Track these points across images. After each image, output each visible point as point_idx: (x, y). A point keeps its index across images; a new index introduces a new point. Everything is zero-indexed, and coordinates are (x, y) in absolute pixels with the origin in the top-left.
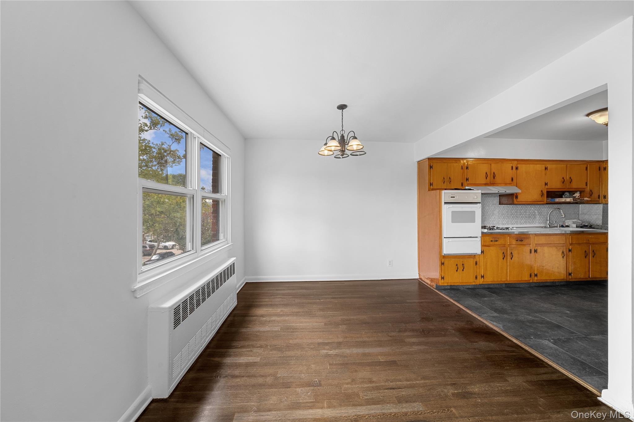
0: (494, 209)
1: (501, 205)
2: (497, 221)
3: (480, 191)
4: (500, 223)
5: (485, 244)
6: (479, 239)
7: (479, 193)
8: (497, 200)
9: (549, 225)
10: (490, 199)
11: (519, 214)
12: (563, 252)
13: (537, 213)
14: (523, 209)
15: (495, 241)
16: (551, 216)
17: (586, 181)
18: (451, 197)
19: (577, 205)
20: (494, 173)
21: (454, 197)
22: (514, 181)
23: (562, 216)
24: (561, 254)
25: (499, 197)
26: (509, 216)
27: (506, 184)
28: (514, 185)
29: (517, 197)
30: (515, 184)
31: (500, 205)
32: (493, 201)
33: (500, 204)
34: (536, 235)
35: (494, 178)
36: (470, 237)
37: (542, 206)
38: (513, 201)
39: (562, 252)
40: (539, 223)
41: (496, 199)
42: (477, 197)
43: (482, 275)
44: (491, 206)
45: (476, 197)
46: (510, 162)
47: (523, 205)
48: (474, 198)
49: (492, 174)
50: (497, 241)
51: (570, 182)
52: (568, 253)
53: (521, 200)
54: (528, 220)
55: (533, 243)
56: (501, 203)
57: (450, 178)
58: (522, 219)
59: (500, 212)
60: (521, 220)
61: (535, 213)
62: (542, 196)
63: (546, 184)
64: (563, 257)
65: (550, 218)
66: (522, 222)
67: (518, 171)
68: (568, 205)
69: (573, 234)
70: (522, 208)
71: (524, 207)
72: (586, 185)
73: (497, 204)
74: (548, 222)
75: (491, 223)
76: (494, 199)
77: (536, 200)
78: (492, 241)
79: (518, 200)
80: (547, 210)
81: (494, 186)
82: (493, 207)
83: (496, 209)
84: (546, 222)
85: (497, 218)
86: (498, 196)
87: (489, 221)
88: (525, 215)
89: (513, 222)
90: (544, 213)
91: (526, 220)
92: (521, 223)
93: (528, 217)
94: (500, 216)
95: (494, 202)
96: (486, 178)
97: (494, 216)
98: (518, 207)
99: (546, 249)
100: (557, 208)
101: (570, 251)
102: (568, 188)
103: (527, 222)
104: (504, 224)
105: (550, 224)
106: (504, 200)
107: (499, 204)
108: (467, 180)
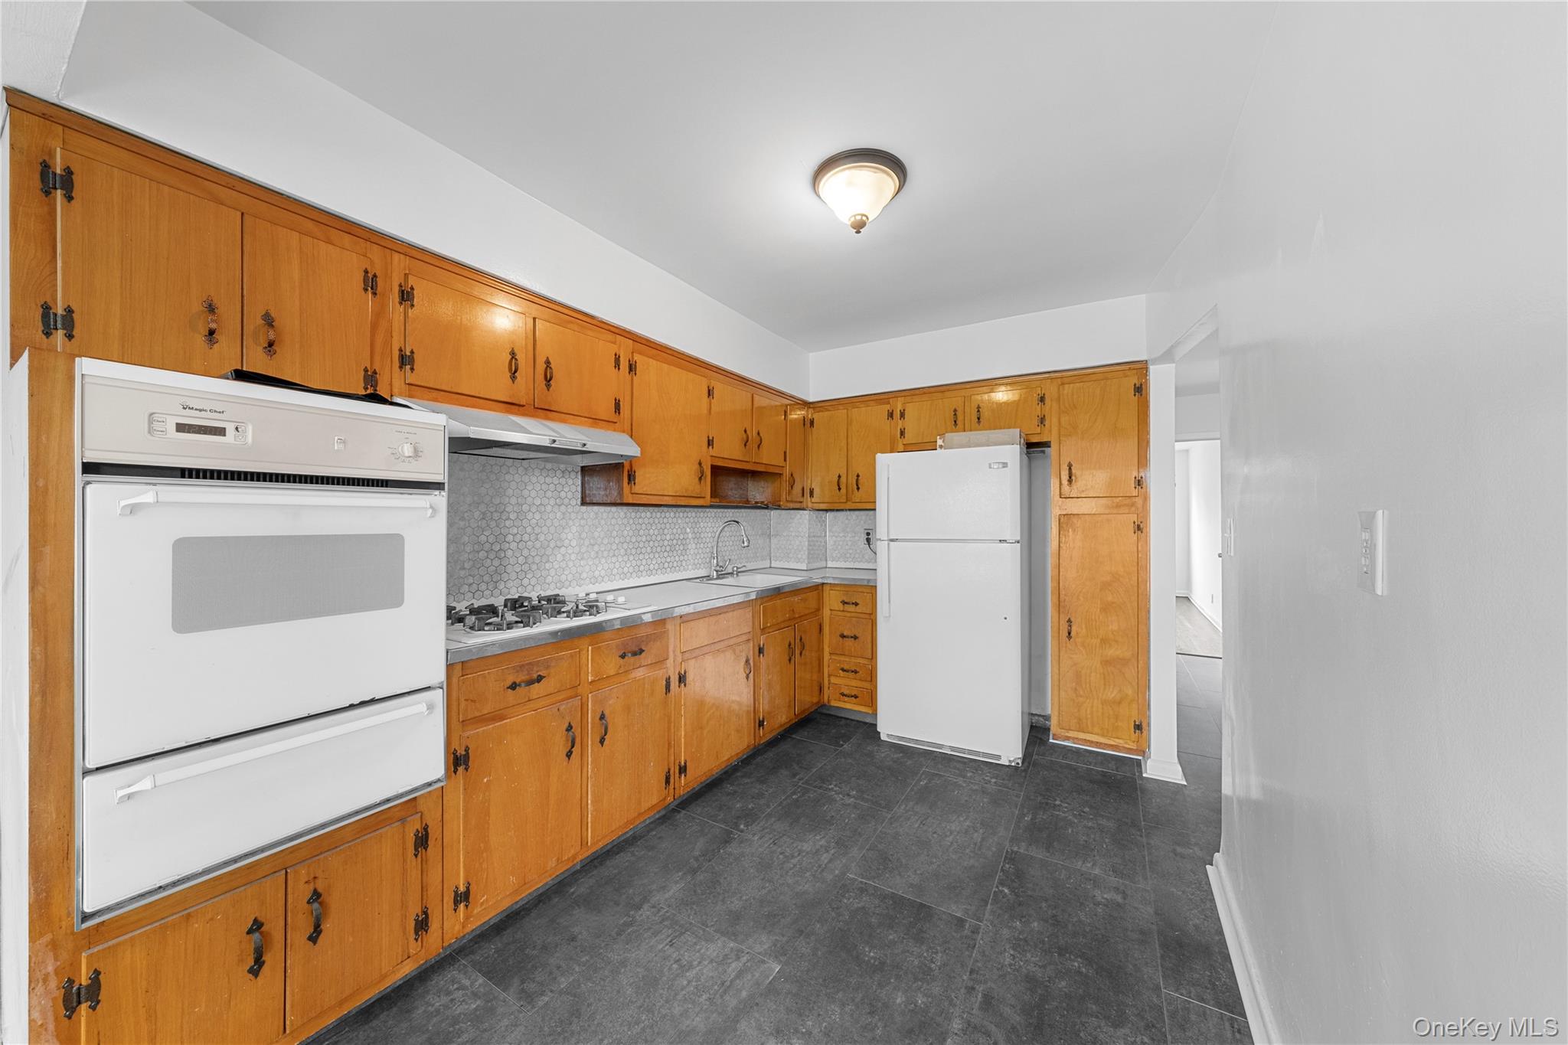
0: (563, 523)
1: (589, 508)
2: (574, 570)
3: (441, 419)
4: (584, 575)
5: (477, 714)
6: (438, 697)
7: (431, 427)
8: (573, 485)
9: (717, 571)
10: (548, 480)
11: (644, 539)
12: (747, 661)
13: (690, 536)
14: (657, 521)
15: (530, 683)
16: (720, 544)
17: (784, 450)
18: (181, 428)
19: (766, 511)
20: (548, 362)
21: (221, 432)
22: (622, 414)
23: (743, 543)
24: (744, 669)
25: (580, 477)
26: (614, 547)
27: (596, 421)
28: (624, 432)
29: (631, 478)
30: (627, 426)
31: (584, 508)
32: (559, 488)
33: (584, 503)
34: (684, 619)
35: (548, 386)
36: (363, 704)
37: (701, 513)
38: (621, 493)
39: (744, 660)
40: (696, 566)
41: (570, 482)
42: (416, 450)
43: (462, 889)
44: (549, 508)
45: (408, 450)
46: (610, 337)
47: (656, 509)
48: (397, 456)
49: (541, 367)
50: (540, 679)
51: (759, 447)
52: (757, 658)
53: (645, 490)
54: (668, 560)
55: (674, 652)
56: (588, 499)
57: (269, 321)
58: (651, 556)
59: (584, 535)
60: (649, 562)
61: (686, 537)
62: (700, 479)
63: (710, 443)
64: (747, 677)
65: (719, 549)
66: (652, 567)
67: (635, 378)
68: (752, 511)
69: (767, 599)
70: (651, 521)
71: (659, 515)
72: (785, 460)
73: (573, 502)
74: (715, 561)
75: (549, 579)
76: (563, 480)
77: (687, 490)
78: (513, 686)
79: (637, 489)
80: (711, 523)
81: (547, 418)
82: (559, 515)
83: (571, 523)
84: (710, 562)
85: (573, 557)
86: (577, 473)
87: (544, 573)
88: (661, 543)
89: (626, 569)
90: (706, 535)
91: (663, 560)
92: (650, 572)
93: (668, 549)
94: (584, 549)
95: (563, 494)
96: (513, 377)
97: (563, 550)
98: (643, 515)
99: (709, 662)
100: (733, 519)
101: (761, 651)
102: (755, 463)
103: (666, 565)
104: (600, 579)
105: (718, 568)
106: (599, 487)
107: (579, 503)
108: (406, 360)
